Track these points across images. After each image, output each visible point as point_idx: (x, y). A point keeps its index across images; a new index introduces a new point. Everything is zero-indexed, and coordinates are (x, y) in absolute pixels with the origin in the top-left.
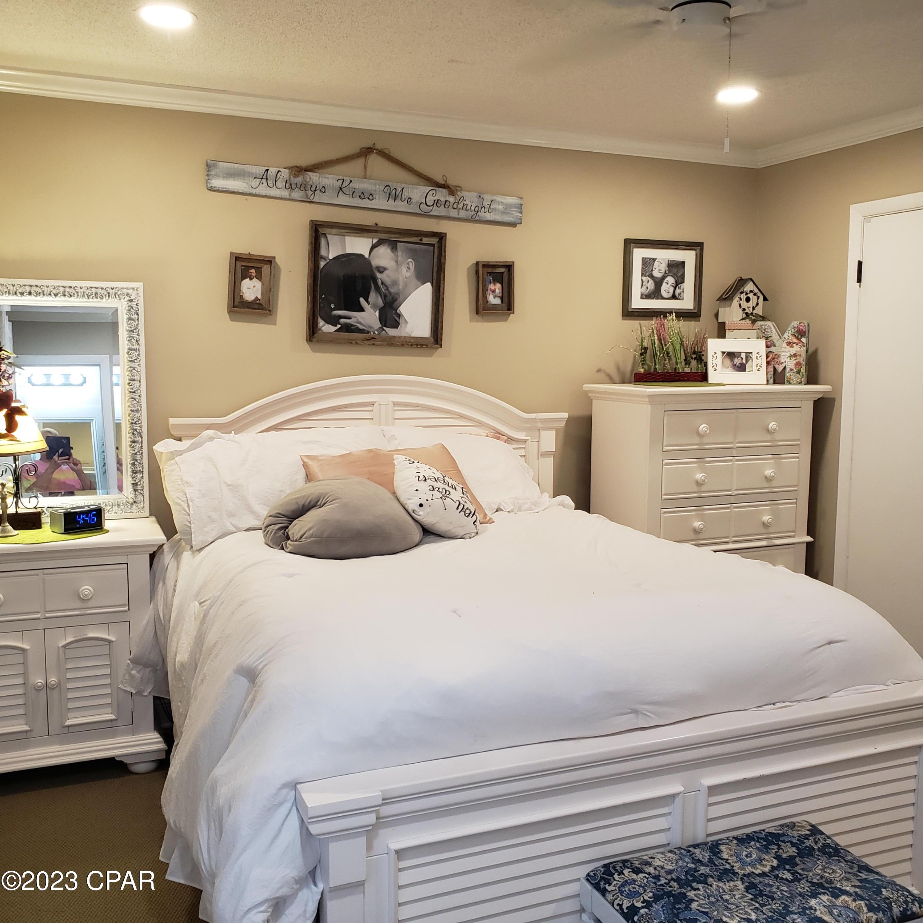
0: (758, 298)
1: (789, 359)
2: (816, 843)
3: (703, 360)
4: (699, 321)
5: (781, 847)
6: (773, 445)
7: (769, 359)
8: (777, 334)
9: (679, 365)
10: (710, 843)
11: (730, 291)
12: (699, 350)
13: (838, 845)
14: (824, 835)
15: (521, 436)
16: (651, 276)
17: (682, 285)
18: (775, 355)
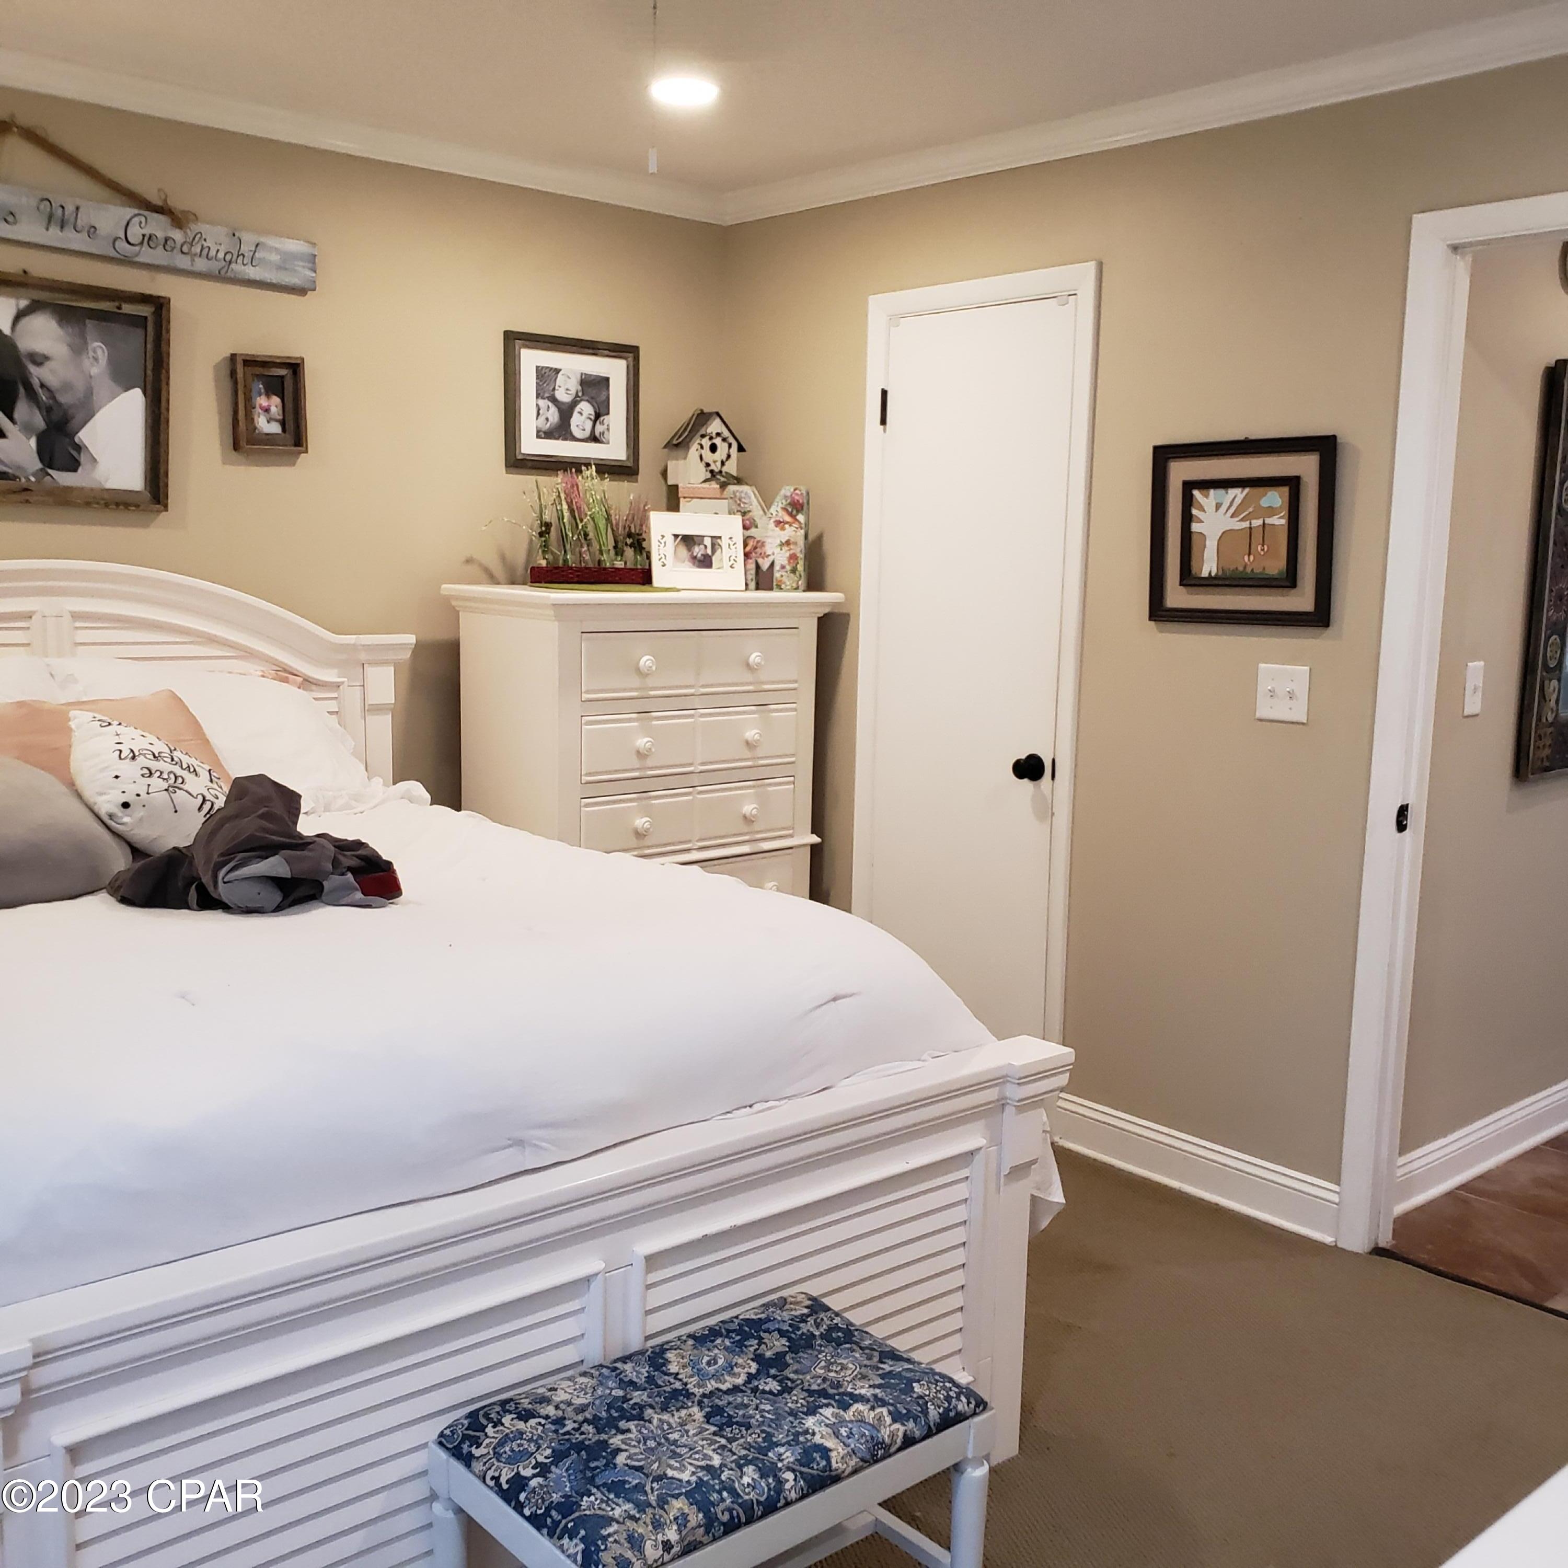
0: (730, 446)
1: (779, 549)
2: (818, 1326)
3: (644, 548)
4: (636, 481)
5: (764, 1341)
6: (756, 690)
7: (748, 549)
8: (759, 508)
9: (605, 556)
10: (650, 1350)
11: (685, 429)
12: (637, 532)
13: (852, 1324)
14: (830, 1312)
15: (329, 675)
16: (553, 400)
17: (606, 417)
18: (758, 542)
